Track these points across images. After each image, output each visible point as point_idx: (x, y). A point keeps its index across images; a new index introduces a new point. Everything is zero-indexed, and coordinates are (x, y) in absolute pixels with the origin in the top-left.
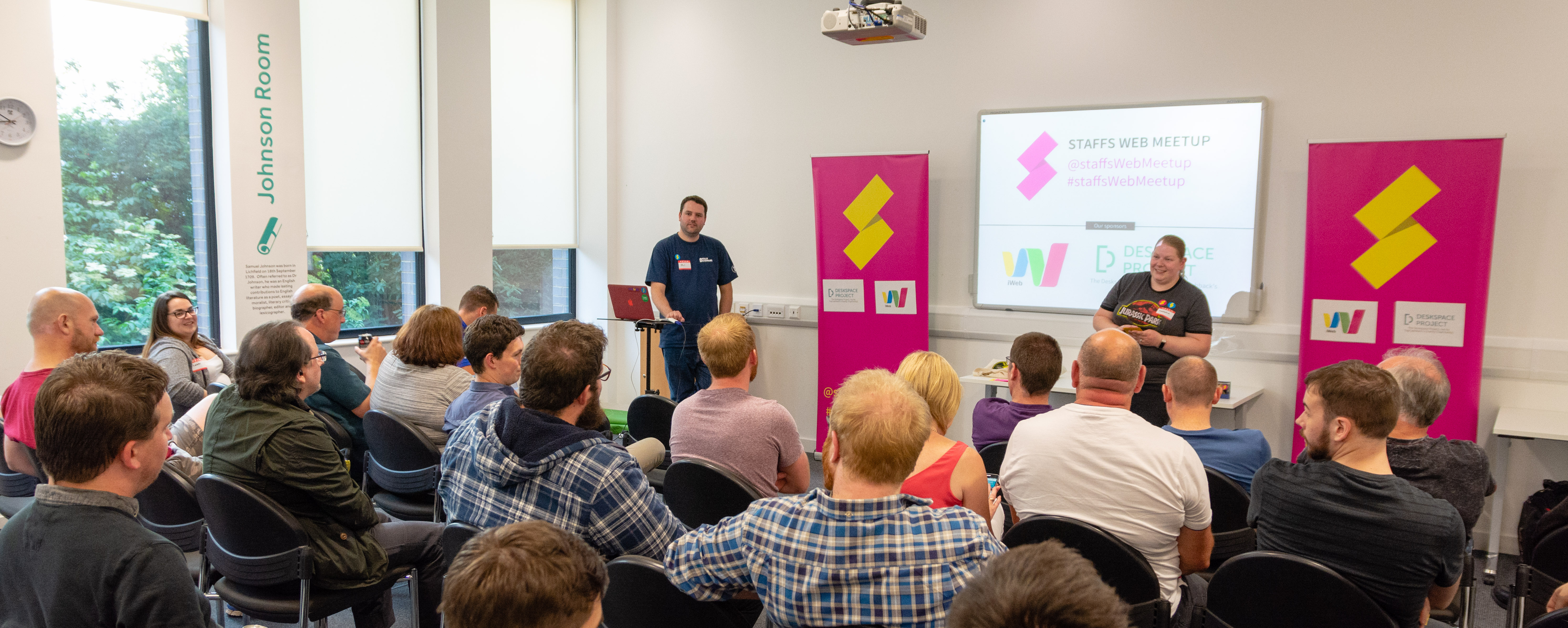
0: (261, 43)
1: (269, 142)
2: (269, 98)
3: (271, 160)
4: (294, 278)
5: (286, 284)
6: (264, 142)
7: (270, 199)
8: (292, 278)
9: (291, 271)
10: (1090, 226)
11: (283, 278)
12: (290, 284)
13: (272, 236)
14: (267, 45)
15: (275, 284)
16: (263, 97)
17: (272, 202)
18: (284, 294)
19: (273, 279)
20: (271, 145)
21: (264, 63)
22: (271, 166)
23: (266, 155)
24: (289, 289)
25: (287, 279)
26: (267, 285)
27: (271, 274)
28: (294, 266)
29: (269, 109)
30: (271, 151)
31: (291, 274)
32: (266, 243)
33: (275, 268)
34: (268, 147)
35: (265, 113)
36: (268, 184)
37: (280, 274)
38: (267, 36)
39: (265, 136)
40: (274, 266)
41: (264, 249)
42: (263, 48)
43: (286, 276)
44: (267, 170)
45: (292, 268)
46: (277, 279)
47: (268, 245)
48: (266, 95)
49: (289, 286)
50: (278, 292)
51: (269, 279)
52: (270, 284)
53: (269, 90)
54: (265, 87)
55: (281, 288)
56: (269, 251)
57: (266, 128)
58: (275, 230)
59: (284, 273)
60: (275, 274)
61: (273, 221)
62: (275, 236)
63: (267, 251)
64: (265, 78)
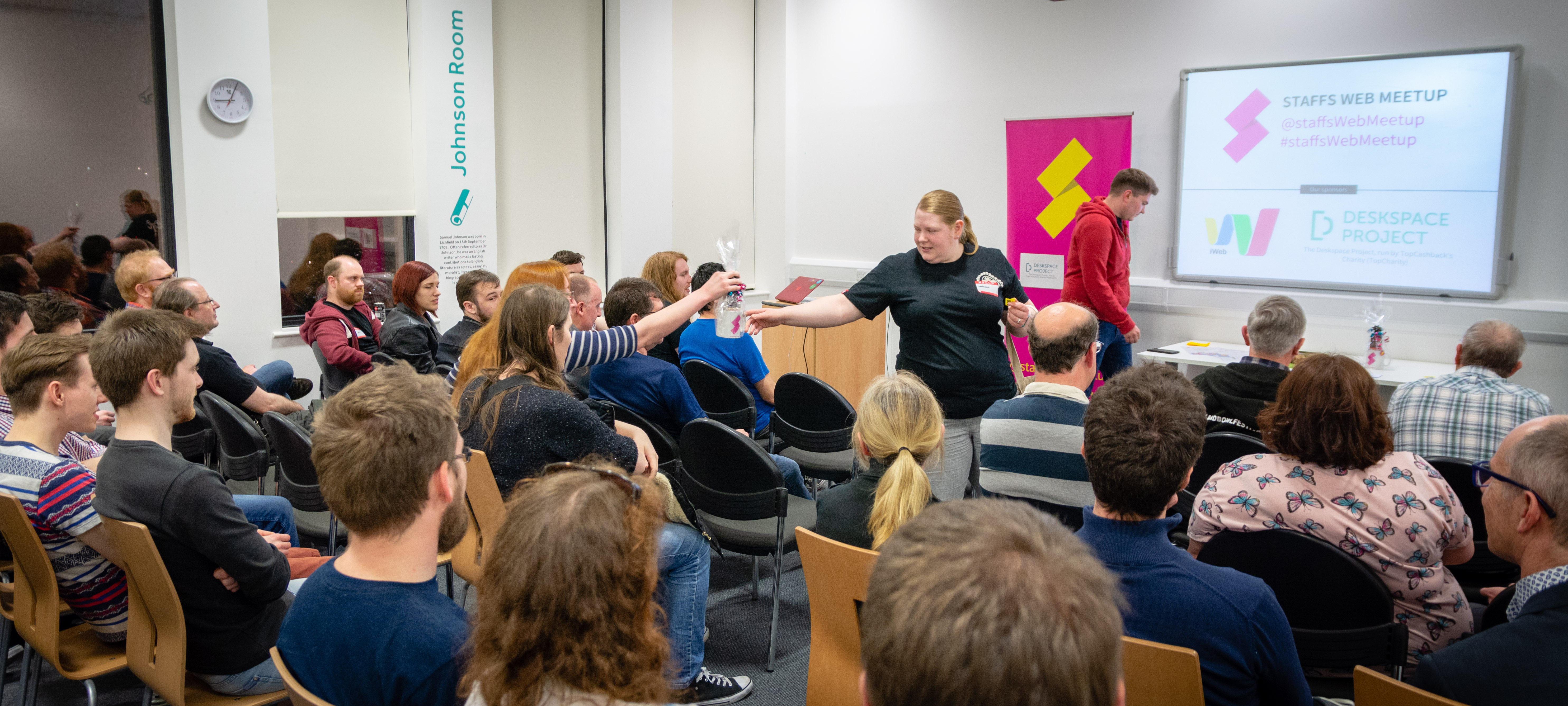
0: (455, 20)
1: (462, 116)
2: (462, 73)
3: (463, 133)
5: (476, 254)
6: (457, 116)
7: (462, 171)
8: (482, 249)
9: (481, 241)
10: (1306, 189)
11: (474, 249)
12: (481, 254)
13: (464, 207)
14: (461, 21)
16: (457, 72)
17: (464, 175)
19: (465, 250)
20: (464, 119)
21: (458, 39)
22: (464, 139)
23: (459, 129)
24: (480, 259)
25: (478, 249)
26: (459, 255)
27: (463, 245)
28: (484, 236)
29: (462, 84)
30: (463, 125)
31: (481, 244)
32: (458, 215)
34: (460, 121)
35: (458, 88)
37: (471, 244)
38: (461, 12)
39: (458, 110)
40: (466, 237)
42: (457, 24)
44: (460, 143)
45: (483, 239)
46: (469, 249)
48: (460, 69)
52: (462, 255)
53: (462, 65)
54: (458, 62)
55: (472, 259)
56: (461, 222)
57: (459, 102)
59: (474, 244)
60: (467, 244)
64: (458, 54)
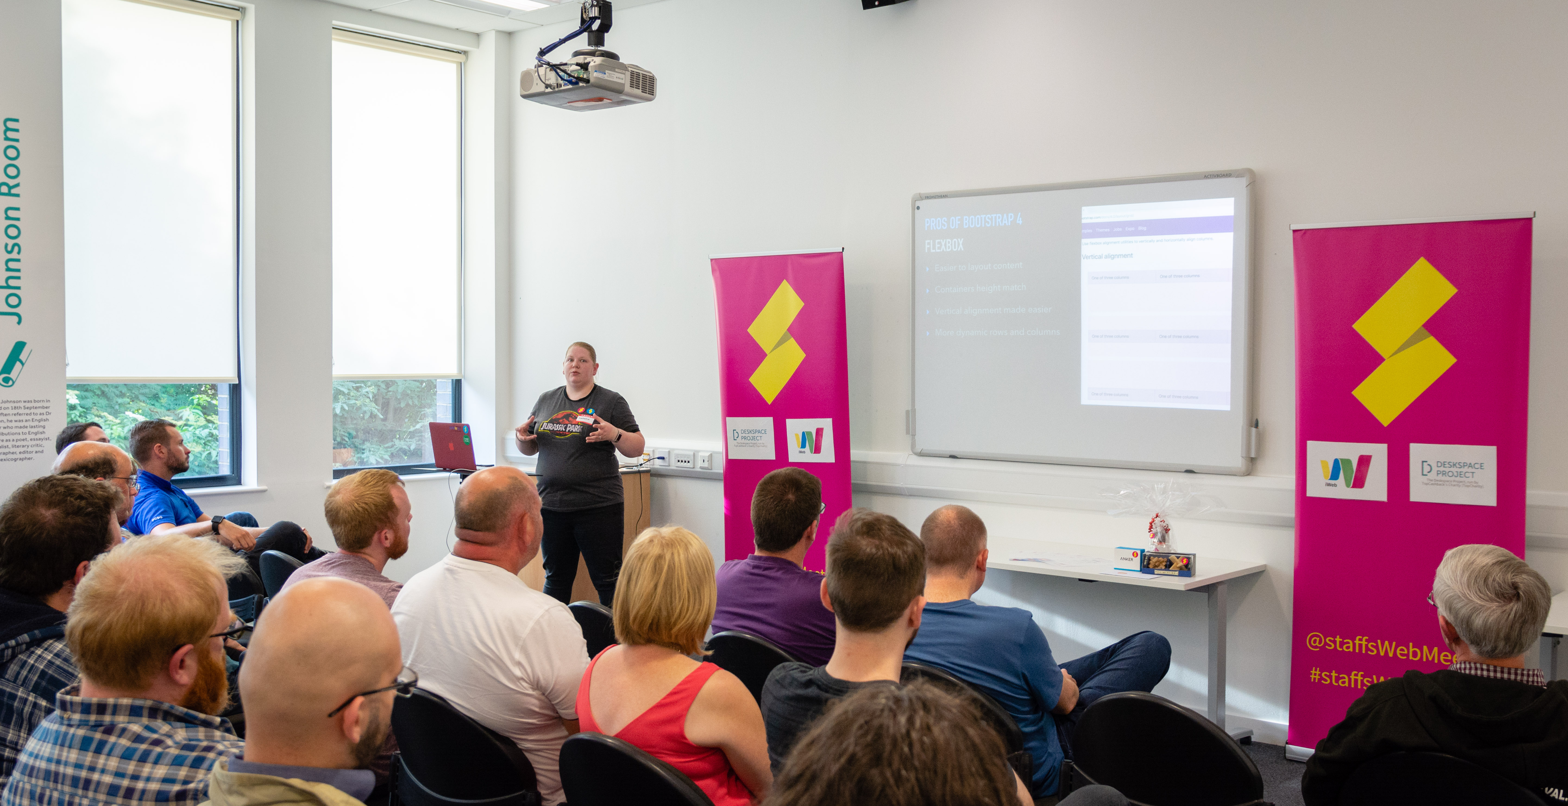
0: (8, 129)
1: (16, 248)
2: (18, 195)
3: (19, 270)
4: (48, 417)
5: (36, 423)
6: (9, 249)
7: (16, 319)
8: (44, 417)
9: (43, 407)
11: (33, 416)
12: (42, 423)
13: (18, 364)
14: (17, 130)
15: (22, 424)
16: (9, 194)
17: (19, 323)
18: (33, 436)
19: (18, 418)
20: (19, 253)
21: (12, 153)
22: (19, 278)
23: (12, 265)
24: (41, 430)
25: (39, 417)
26: (10, 424)
27: (16, 411)
28: (48, 401)
29: (18, 209)
30: (18, 260)
31: (44, 411)
32: (9, 373)
33: (22, 405)
34: (14, 255)
35: (11, 213)
36: (13, 301)
37: (28, 411)
38: (17, 120)
39: (11, 242)
40: (20, 401)
41: (6, 380)
42: (10, 134)
43: (36, 414)
44: (12, 283)
45: (45, 404)
46: (24, 418)
47: (13, 375)
48: (13, 191)
49: (40, 427)
50: (25, 434)
51: (14, 418)
52: (14, 424)
53: (17, 185)
54: (12, 182)
55: (29, 429)
56: (14, 383)
57: (13, 232)
58: (23, 357)
59: (33, 411)
60: (20, 411)
61: (19, 347)
62: (23, 364)
63: (10, 383)
64: (12, 171)
